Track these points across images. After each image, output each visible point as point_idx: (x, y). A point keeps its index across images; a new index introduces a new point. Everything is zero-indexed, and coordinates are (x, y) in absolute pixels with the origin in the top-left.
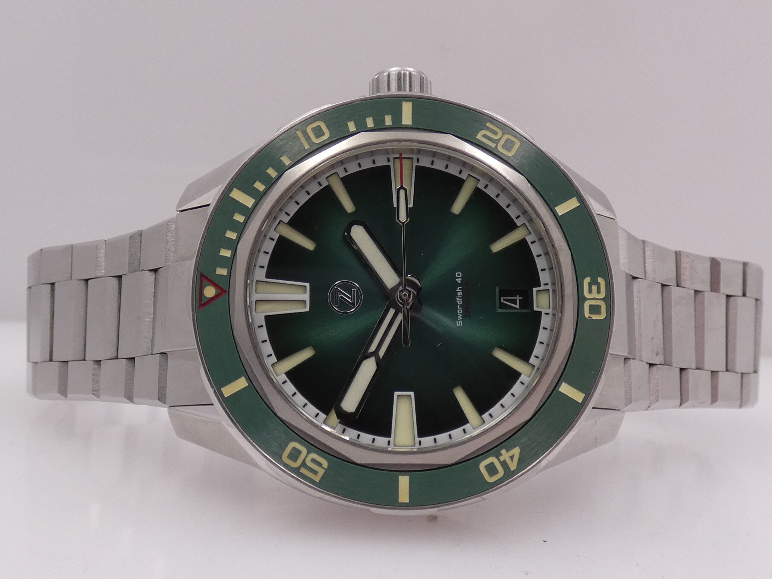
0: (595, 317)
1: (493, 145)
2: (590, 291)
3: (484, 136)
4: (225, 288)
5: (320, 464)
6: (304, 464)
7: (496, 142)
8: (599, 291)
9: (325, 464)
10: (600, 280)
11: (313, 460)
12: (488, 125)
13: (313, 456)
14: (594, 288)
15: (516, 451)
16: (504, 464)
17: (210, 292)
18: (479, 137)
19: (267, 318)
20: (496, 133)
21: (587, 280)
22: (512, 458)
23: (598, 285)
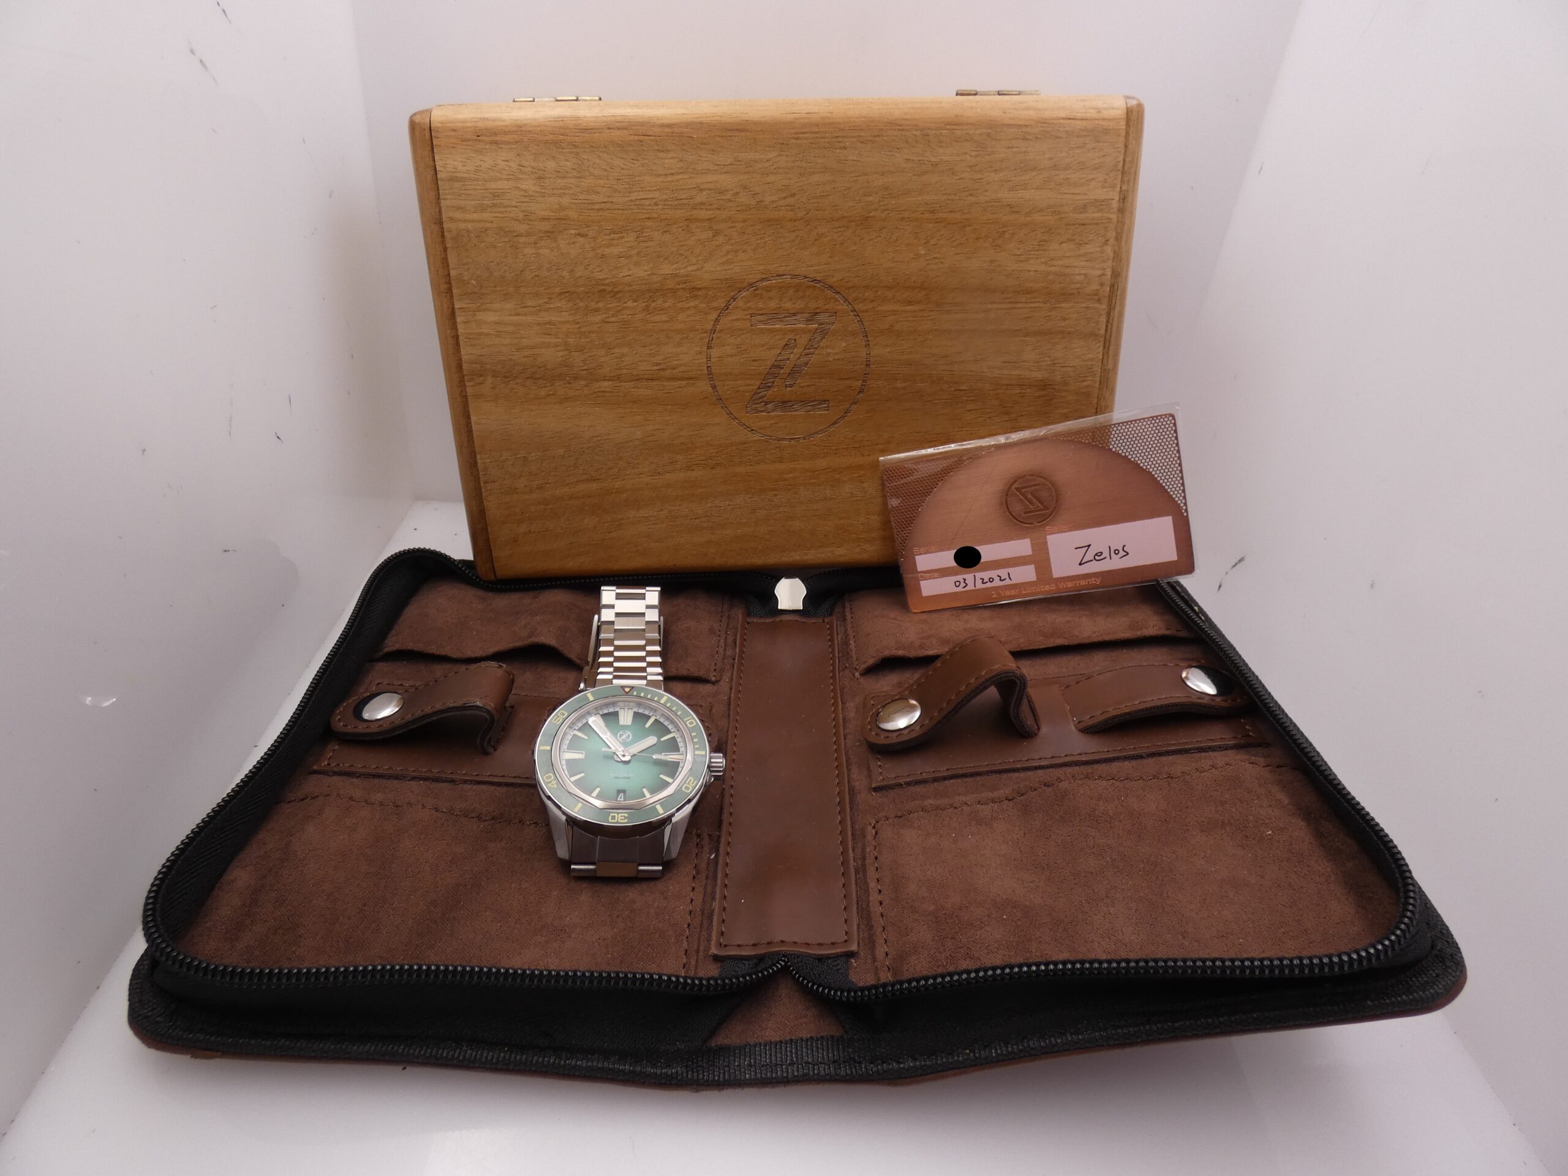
0: (610, 818)
1: (687, 782)
2: (621, 816)
3: (691, 780)
4: (629, 694)
5: (558, 722)
6: (558, 717)
7: (689, 783)
8: (621, 819)
9: (558, 723)
10: (626, 820)
11: (560, 720)
12: (696, 782)
13: (561, 720)
14: (623, 818)
15: (555, 786)
16: (550, 782)
17: (627, 690)
18: (690, 778)
19: (618, 712)
20: (692, 784)
21: (626, 815)
22: (553, 785)
23: (624, 819)
